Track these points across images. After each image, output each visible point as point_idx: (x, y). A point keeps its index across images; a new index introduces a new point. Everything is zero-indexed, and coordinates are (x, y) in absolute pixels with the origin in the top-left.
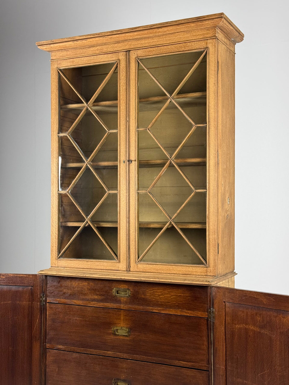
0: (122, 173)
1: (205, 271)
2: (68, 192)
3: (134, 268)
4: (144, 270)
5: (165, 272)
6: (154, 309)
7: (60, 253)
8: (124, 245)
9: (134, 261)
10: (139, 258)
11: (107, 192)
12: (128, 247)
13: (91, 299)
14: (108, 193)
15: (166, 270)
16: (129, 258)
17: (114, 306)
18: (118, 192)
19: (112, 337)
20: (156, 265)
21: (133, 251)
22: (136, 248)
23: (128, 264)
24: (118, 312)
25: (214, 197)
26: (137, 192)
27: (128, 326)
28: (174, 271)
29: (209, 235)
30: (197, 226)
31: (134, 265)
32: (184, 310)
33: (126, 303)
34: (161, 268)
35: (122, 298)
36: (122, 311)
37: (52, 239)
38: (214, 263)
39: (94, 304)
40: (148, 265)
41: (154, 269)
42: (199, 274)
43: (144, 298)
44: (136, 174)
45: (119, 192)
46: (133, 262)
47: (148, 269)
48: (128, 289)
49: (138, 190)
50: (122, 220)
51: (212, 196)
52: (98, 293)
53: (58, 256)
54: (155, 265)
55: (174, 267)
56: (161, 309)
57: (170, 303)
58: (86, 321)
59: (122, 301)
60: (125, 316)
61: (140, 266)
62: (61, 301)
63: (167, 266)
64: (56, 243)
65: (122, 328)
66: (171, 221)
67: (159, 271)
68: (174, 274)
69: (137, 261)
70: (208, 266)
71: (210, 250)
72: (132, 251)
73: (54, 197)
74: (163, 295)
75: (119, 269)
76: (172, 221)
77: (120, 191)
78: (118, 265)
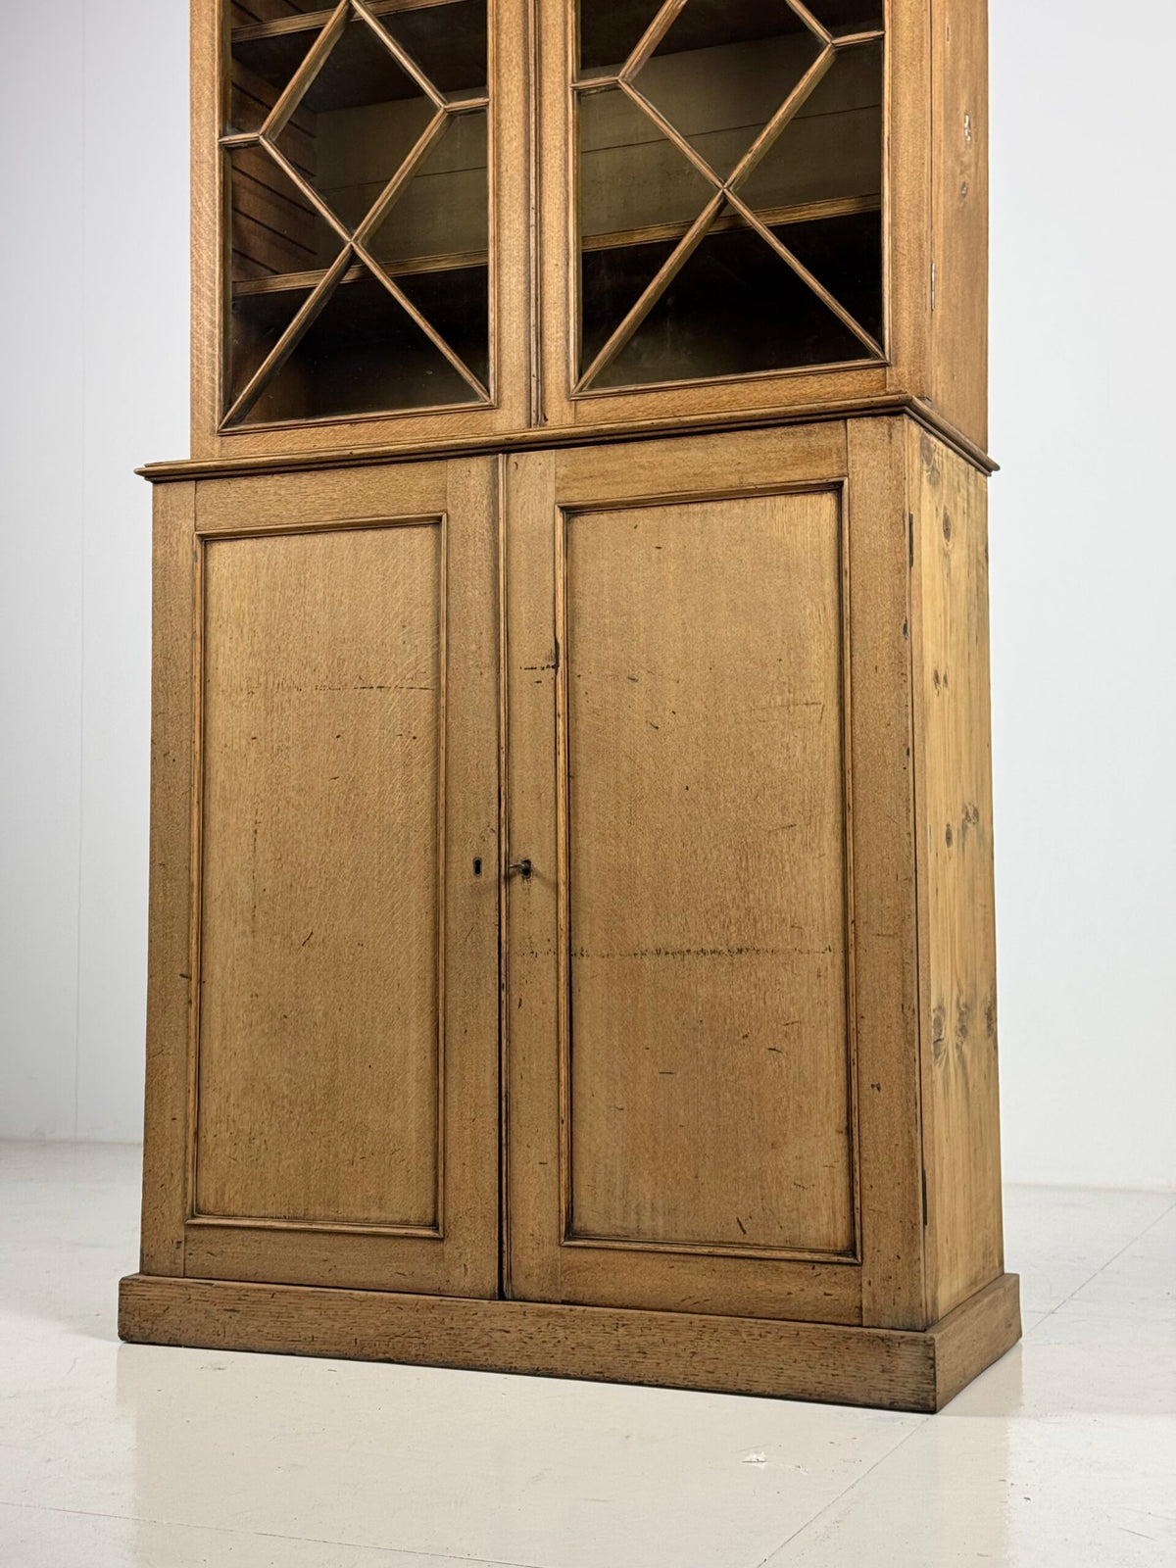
0: (505, 20)
1: (874, 383)
2: (263, 134)
3: (562, 420)
7: (231, 404)
8: (518, 327)
9: (563, 390)
10: (581, 375)
11: (441, 111)
12: (537, 334)
14: (445, 109)
15: (702, 409)
16: (537, 381)
18: (487, 100)
20: (660, 394)
21: (559, 349)
22: (568, 332)
23: (534, 408)
25: (914, 59)
26: (574, 89)
28: (739, 404)
29: (893, 224)
30: (836, 209)
31: (559, 409)
34: (679, 403)
37: (195, 351)
38: (914, 343)
40: (621, 399)
41: (651, 410)
44: (570, 9)
45: (491, 103)
46: (554, 395)
47: (623, 418)
49: (575, 80)
50: (507, 221)
51: (905, 54)
53: (225, 414)
54: (653, 396)
55: (736, 388)
61: (588, 407)
64: (213, 363)
66: (726, 190)
69: (573, 386)
70: (888, 358)
71: (901, 291)
72: (553, 349)
73: (204, 166)
76: (731, 189)
77: (498, 96)
78: (489, 421)
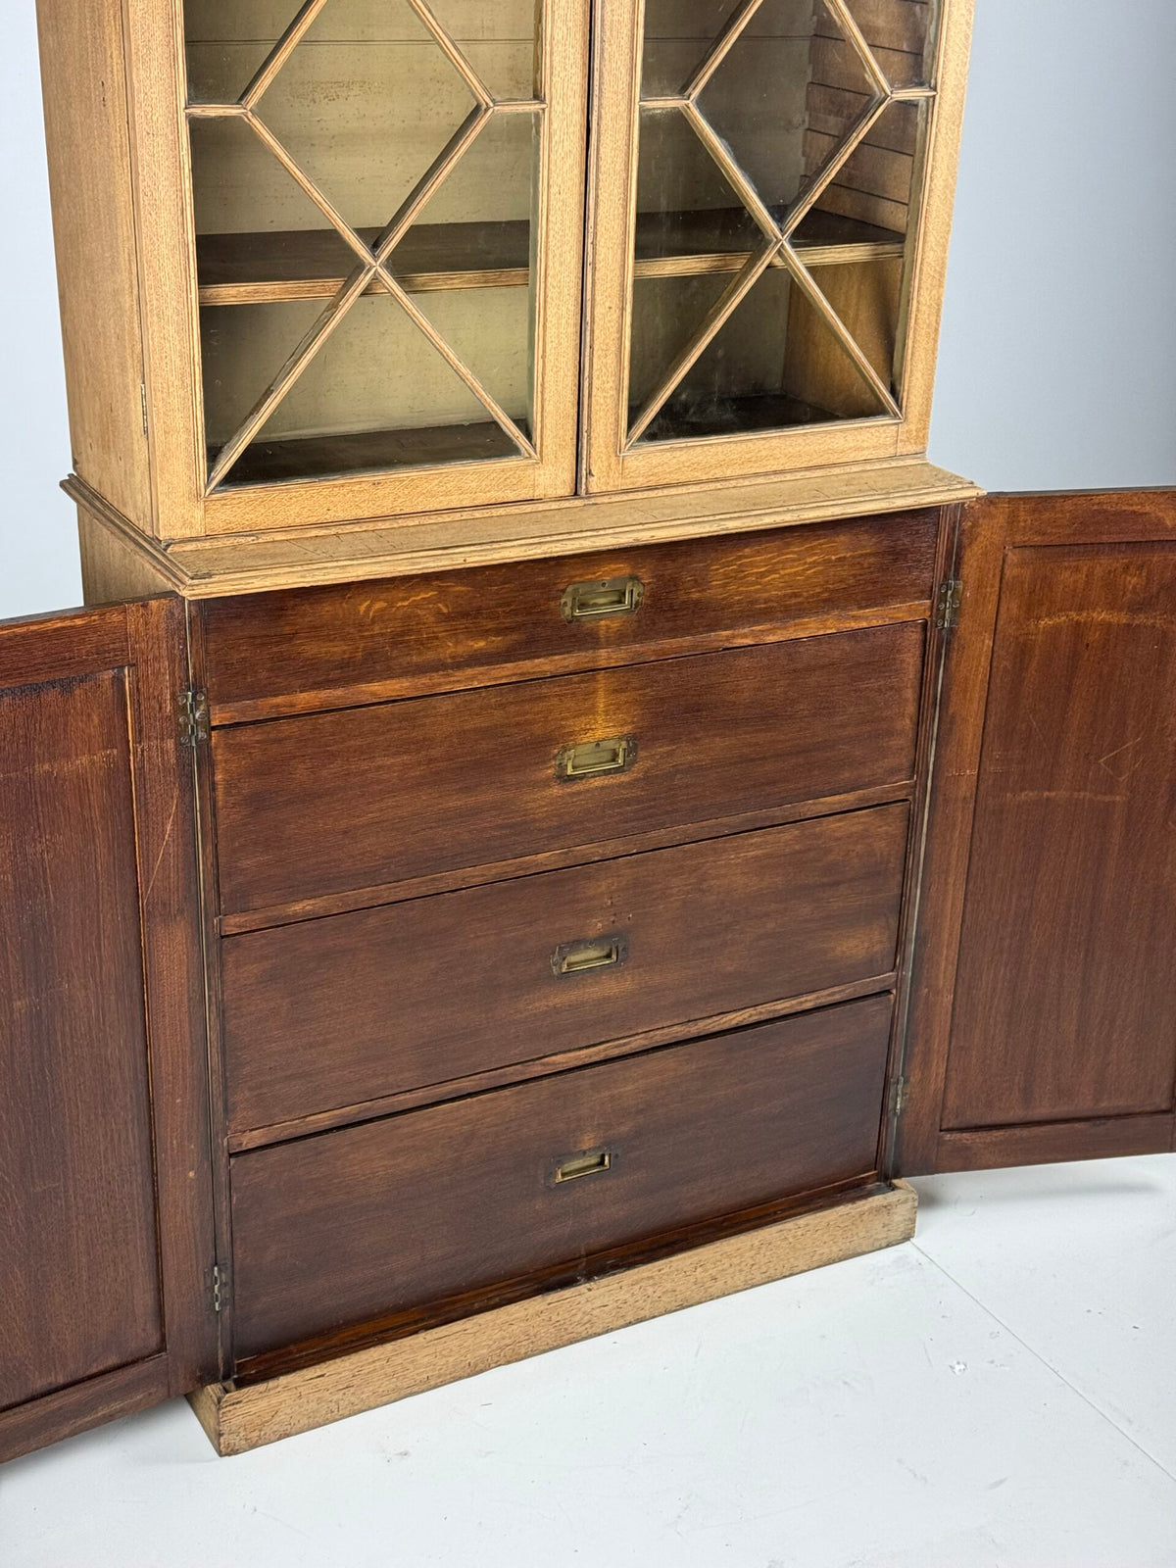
0: (563, 4)
1: (888, 439)
2: (253, 111)
3: (608, 477)
4: (652, 478)
5: (739, 472)
6: (734, 637)
8: (565, 376)
9: (611, 445)
10: (631, 426)
11: (488, 111)
13: (453, 658)
14: (494, 112)
15: (743, 463)
17: (566, 663)
18: (543, 106)
19: (556, 791)
20: (706, 448)
21: (608, 400)
22: (619, 383)
24: (582, 685)
25: (954, 124)
26: (641, 108)
27: (626, 729)
28: (775, 459)
30: (852, 254)
31: (606, 464)
32: (851, 610)
33: (620, 639)
34: (722, 457)
35: (602, 623)
36: (600, 676)
38: (924, 404)
39: (473, 678)
40: (669, 454)
41: (695, 466)
42: (866, 454)
43: (697, 603)
45: (547, 110)
46: (602, 449)
47: (670, 473)
48: (634, 578)
49: (643, 97)
50: (557, 252)
51: (947, 118)
52: (491, 625)
54: (699, 449)
55: (774, 442)
56: (768, 626)
57: (800, 596)
58: (430, 761)
59: (602, 633)
60: (615, 691)
61: (636, 463)
62: (292, 706)
63: (750, 444)
65: (598, 745)
66: (784, 243)
67: (717, 471)
68: (775, 473)
69: (621, 442)
70: (903, 416)
71: (918, 354)
72: (602, 401)
74: (775, 571)
75: (538, 493)
76: (786, 240)
77: (551, 103)
78: (532, 477)
